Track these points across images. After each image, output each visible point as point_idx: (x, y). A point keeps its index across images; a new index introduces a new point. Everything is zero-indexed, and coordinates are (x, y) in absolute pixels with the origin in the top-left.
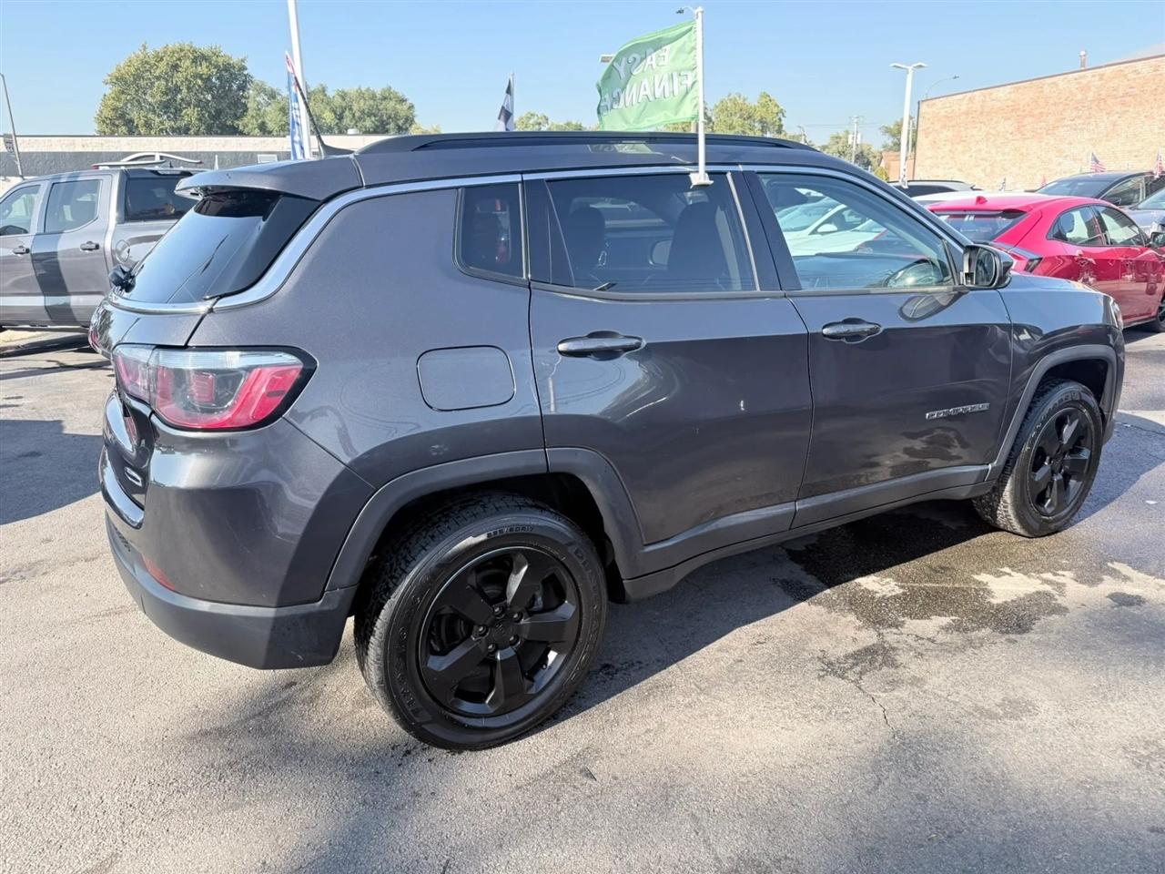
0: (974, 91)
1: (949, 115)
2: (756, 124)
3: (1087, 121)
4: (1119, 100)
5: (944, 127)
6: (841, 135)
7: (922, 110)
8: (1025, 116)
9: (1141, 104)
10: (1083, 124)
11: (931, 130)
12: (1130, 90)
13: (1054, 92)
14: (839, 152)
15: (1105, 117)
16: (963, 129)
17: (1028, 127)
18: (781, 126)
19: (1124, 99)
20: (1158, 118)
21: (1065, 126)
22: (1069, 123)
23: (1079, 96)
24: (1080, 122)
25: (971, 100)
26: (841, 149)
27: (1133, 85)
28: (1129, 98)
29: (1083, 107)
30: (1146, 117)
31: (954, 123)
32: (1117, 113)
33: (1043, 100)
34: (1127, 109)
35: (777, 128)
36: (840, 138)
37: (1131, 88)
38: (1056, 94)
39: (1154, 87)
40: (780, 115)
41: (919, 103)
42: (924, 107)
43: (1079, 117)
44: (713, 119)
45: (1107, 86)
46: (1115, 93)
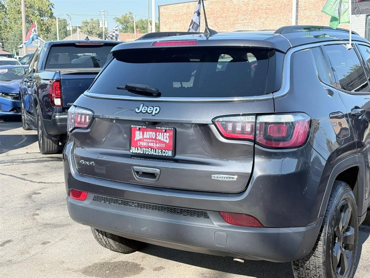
0: (189, 2)
1: (177, 14)
2: (36, 11)
3: (250, 21)
4: (264, 11)
5: (175, 21)
6: (88, 21)
7: (161, 11)
8: (218, 17)
9: (274, 14)
10: (248, 23)
11: (167, 22)
12: (268, 7)
13: (232, 5)
14: (88, 32)
15: (258, 19)
16: (185, 22)
17: (220, 23)
18: (52, 14)
19: (266, 11)
20: (283, 21)
21: (239, 23)
22: (241, 22)
23: (244, 8)
24: (246, 21)
25: (188, 7)
26: (89, 30)
27: (270, 4)
28: (268, 10)
29: (247, 14)
30: (277, 20)
31: (180, 19)
32: (264, 18)
33: (226, 9)
34: (269, 16)
35: (49, 15)
36: (88, 23)
37: (269, 5)
38: (233, 6)
39: (280, 5)
40: (51, 7)
41: (159, 6)
42: (162, 10)
43: (246, 19)
44: (6, 6)
45: (257, 4)
46: (262, 7)
